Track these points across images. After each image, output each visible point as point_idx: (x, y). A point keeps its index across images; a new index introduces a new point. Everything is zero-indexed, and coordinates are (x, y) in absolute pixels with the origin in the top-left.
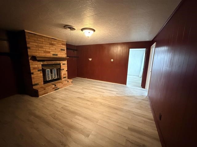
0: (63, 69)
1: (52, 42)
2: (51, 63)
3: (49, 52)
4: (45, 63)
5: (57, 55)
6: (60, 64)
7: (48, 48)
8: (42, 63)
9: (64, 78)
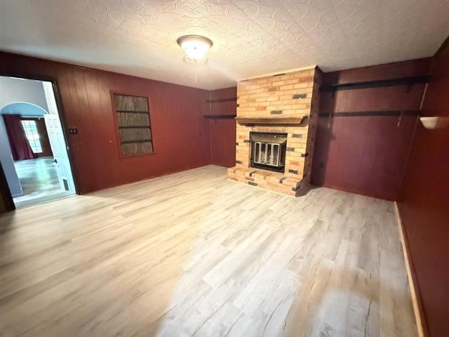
0: (293, 150)
1: (274, 84)
2: (265, 131)
3: (265, 108)
4: (256, 129)
5: (280, 112)
6: (286, 134)
7: (264, 99)
8: (250, 129)
9: (291, 171)
